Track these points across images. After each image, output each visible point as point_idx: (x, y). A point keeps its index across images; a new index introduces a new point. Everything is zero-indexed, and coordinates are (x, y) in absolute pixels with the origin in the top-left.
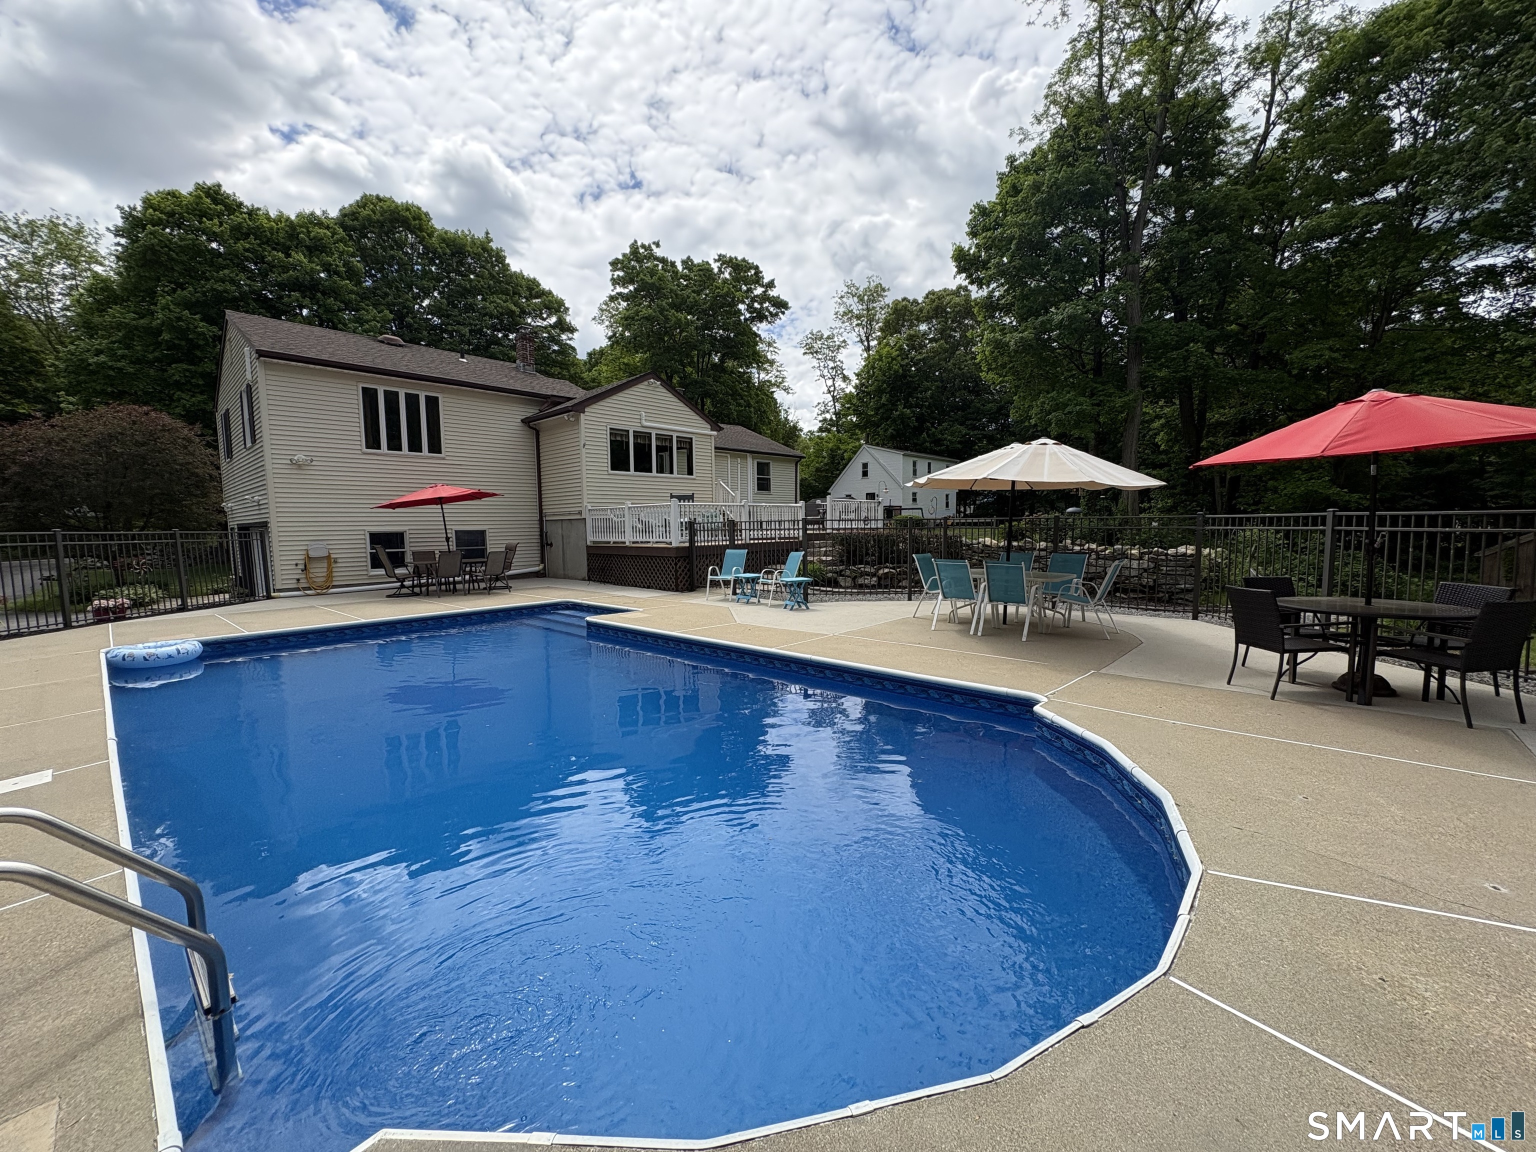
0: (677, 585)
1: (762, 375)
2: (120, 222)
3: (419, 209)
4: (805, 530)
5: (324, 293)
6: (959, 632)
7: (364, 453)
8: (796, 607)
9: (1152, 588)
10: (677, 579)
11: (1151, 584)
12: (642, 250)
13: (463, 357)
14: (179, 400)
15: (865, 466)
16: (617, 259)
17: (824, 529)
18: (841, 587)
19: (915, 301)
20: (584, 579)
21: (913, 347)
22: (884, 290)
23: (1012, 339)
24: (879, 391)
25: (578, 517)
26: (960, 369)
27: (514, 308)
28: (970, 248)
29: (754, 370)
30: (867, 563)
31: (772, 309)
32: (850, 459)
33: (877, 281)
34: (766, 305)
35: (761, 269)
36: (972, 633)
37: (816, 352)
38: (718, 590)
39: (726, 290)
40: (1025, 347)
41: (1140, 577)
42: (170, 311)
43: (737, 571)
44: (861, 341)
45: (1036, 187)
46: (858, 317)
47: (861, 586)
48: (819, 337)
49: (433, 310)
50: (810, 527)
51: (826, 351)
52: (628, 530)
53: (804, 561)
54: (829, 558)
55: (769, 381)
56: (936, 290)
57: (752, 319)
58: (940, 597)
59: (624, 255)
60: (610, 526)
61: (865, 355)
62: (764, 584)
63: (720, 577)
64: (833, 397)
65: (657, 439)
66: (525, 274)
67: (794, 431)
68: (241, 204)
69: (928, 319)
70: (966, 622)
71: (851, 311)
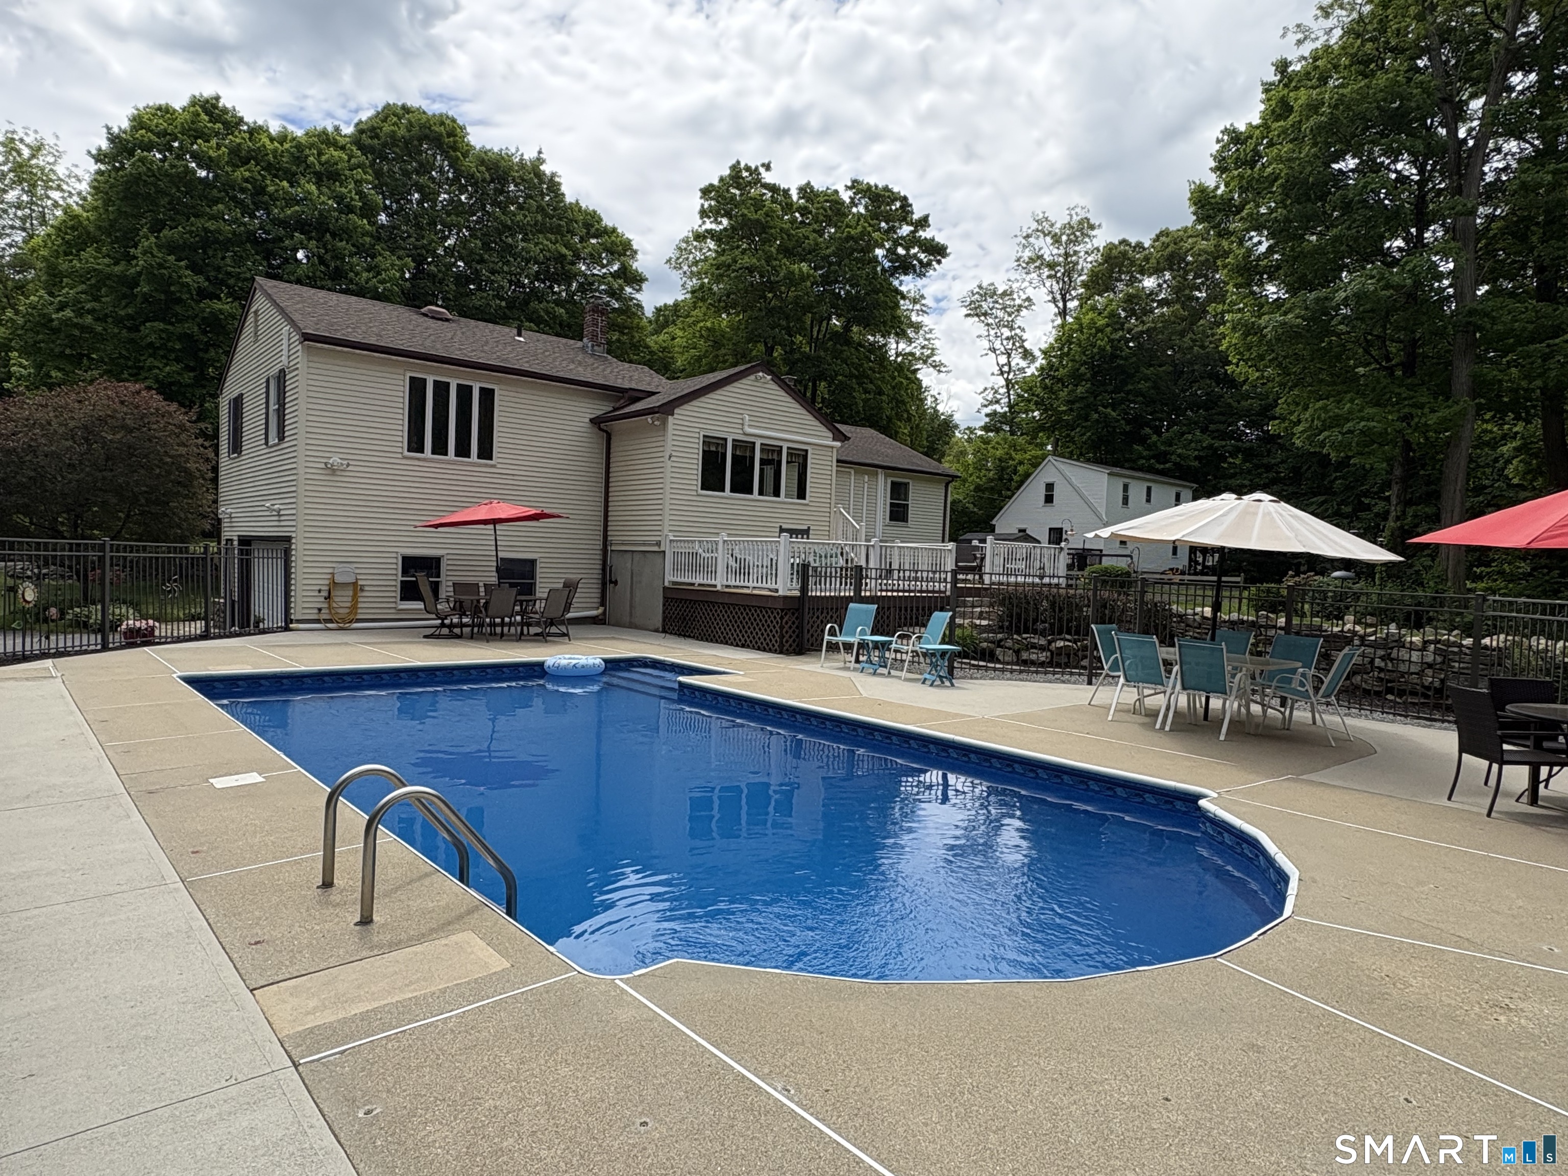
0: (781, 646)
1: (902, 346)
2: (105, 145)
3: (454, 121)
4: (955, 581)
5: (334, 235)
6: (1143, 724)
7: (405, 458)
8: (938, 682)
9: (1439, 691)
10: (782, 637)
11: (1437, 684)
12: (745, 174)
13: (519, 335)
14: (150, 369)
15: (1050, 487)
16: (711, 185)
17: (981, 581)
18: (999, 662)
19: (1139, 245)
20: (656, 631)
21: (1132, 313)
22: (1092, 227)
23: (1270, 322)
24: (1076, 377)
25: (656, 549)
26: (1203, 347)
27: (564, 251)
28: (1217, 187)
29: (892, 341)
30: (1035, 632)
31: (922, 256)
32: (1027, 475)
33: (1083, 215)
34: (914, 250)
35: (910, 201)
36: (1158, 726)
37: (985, 314)
38: (836, 656)
39: (859, 229)
40: (1289, 334)
41: (1420, 674)
42: (153, 256)
43: (863, 632)
44: (1054, 300)
45: (1313, 107)
46: (1051, 266)
47: (1025, 662)
48: (987, 293)
49: (461, 251)
50: (960, 577)
51: (1000, 314)
52: (721, 568)
53: (952, 625)
54: (984, 623)
55: (912, 354)
56: (1173, 228)
57: (893, 271)
58: (1122, 680)
59: (722, 179)
60: (695, 563)
61: (1059, 321)
62: (896, 651)
63: (840, 639)
64: (1007, 380)
65: (762, 450)
66: (584, 206)
67: (946, 426)
68: (241, 120)
69: (1157, 271)
70: (1153, 714)
71: (1040, 257)
